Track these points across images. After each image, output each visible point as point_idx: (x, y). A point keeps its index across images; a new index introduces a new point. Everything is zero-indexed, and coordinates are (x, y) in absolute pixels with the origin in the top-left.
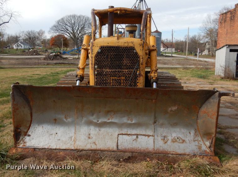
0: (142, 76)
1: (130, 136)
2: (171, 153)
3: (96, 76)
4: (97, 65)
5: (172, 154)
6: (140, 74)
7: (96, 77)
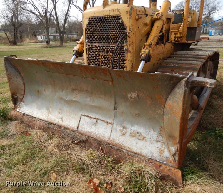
0: (130, 52)
1: (91, 118)
2: (126, 148)
3: (88, 51)
4: (88, 39)
5: (127, 150)
6: (127, 50)
7: (88, 52)
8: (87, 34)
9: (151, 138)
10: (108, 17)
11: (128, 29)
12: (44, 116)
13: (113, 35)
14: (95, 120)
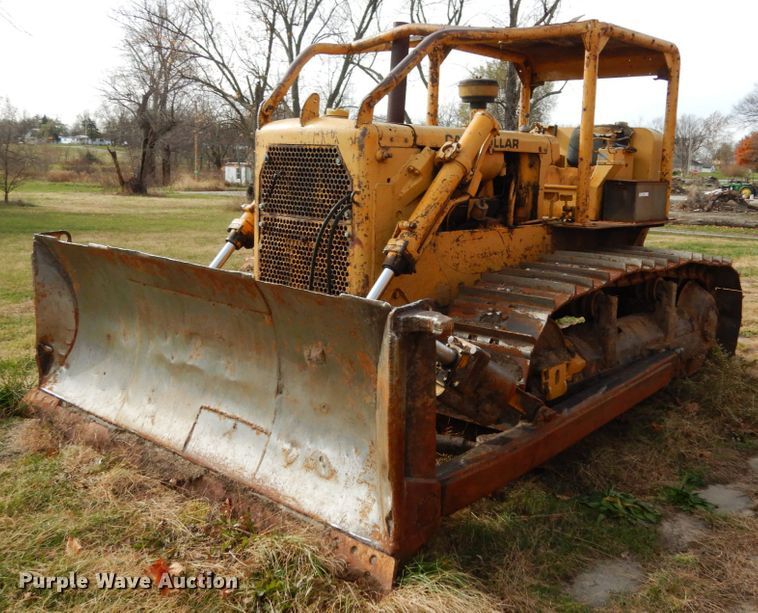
0: (360, 243)
1: (222, 417)
2: (287, 502)
3: (264, 233)
4: (265, 201)
5: (288, 507)
6: (351, 236)
7: (262, 236)
8: (263, 186)
9: (349, 474)
10: (310, 150)
11: (356, 182)
12: (112, 407)
13: (321, 194)
14: (231, 422)
